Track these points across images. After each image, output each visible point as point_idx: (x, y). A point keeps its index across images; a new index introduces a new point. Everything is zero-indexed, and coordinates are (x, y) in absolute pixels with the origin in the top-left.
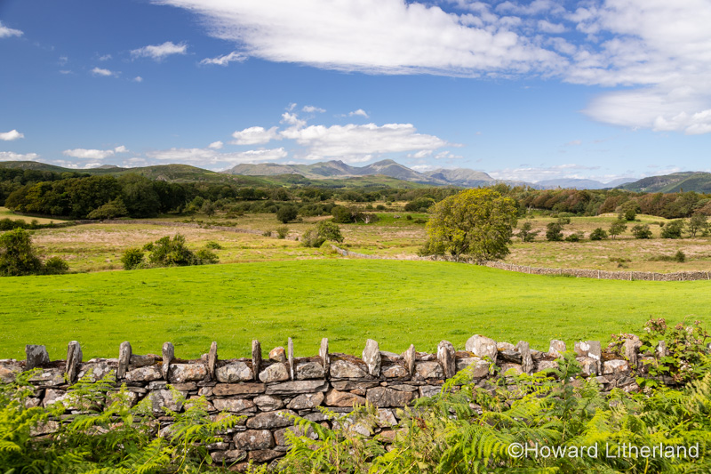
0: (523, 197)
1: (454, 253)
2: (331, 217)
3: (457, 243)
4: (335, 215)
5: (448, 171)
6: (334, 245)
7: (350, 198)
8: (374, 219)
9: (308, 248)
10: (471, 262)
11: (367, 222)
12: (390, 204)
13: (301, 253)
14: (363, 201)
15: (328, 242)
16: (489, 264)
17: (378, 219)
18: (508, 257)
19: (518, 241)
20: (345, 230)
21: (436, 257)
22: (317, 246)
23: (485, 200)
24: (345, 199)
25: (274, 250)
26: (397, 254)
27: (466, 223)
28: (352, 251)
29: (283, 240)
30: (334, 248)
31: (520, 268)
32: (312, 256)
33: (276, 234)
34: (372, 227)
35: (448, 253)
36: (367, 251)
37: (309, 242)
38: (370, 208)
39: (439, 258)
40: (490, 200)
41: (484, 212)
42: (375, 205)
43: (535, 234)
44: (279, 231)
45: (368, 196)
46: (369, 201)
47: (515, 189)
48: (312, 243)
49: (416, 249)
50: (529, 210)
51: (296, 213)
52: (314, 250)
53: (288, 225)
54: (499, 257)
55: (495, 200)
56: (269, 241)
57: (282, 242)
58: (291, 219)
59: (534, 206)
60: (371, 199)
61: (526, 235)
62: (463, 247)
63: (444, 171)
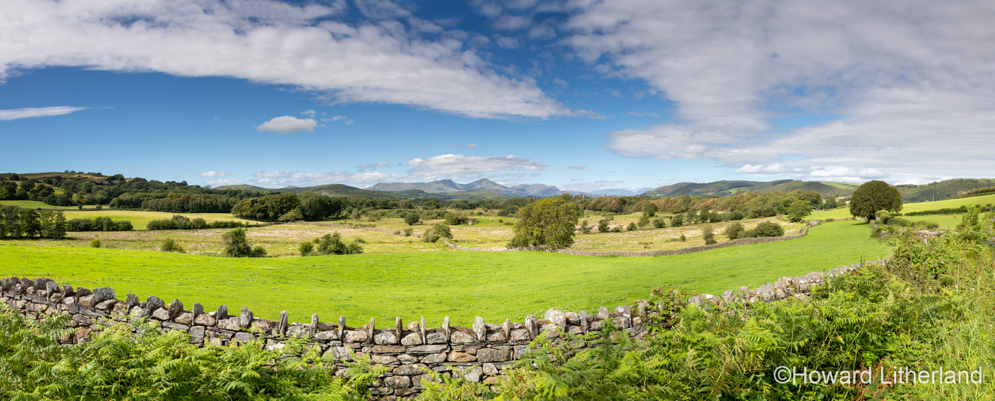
0: (581, 202)
1: (535, 245)
2: (444, 220)
3: (537, 237)
4: (447, 219)
5: (528, 186)
6: (446, 241)
7: (457, 206)
8: (475, 222)
9: (427, 243)
10: (547, 250)
11: (470, 224)
12: (487, 211)
13: (422, 246)
14: (467, 209)
15: (441, 239)
16: (560, 251)
17: (478, 222)
18: (573, 246)
19: (580, 234)
20: (454, 230)
21: (522, 248)
22: (434, 241)
23: (555, 206)
24: (454, 207)
25: (401, 245)
26: (491, 247)
27: (542, 223)
28: (459, 246)
29: (409, 237)
30: (446, 243)
31: (581, 253)
32: (429, 248)
33: (403, 233)
34: (473, 228)
35: (531, 245)
36: (470, 245)
37: (428, 239)
38: (472, 214)
39: (525, 249)
40: (558, 205)
41: (555, 214)
42: (475, 211)
43: (591, 228)
44: (405, 231)
45: (471, 205)
46: (471, 209)
47: (576, 197)
48: (430, 239)
49: (505, 243)
50: (586, 211)
51: (418, 218)
52: (432, 244)
53: (413, 227)
54: (567, 246)
55: (562, 205)
56: (398, 238)
57: (409, 238)
58: (414, 222)
59: (589, 209)
60: (472, 207)
61: (584, 229)
62: (541, 240)
63: (525, 185)
